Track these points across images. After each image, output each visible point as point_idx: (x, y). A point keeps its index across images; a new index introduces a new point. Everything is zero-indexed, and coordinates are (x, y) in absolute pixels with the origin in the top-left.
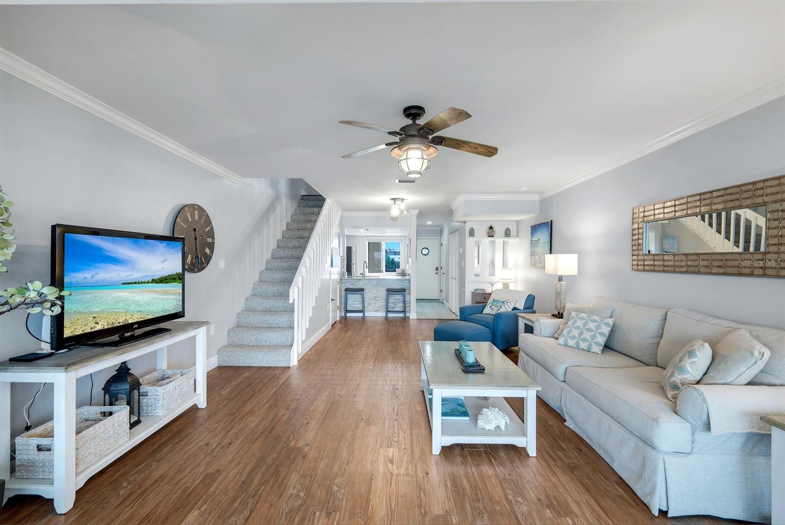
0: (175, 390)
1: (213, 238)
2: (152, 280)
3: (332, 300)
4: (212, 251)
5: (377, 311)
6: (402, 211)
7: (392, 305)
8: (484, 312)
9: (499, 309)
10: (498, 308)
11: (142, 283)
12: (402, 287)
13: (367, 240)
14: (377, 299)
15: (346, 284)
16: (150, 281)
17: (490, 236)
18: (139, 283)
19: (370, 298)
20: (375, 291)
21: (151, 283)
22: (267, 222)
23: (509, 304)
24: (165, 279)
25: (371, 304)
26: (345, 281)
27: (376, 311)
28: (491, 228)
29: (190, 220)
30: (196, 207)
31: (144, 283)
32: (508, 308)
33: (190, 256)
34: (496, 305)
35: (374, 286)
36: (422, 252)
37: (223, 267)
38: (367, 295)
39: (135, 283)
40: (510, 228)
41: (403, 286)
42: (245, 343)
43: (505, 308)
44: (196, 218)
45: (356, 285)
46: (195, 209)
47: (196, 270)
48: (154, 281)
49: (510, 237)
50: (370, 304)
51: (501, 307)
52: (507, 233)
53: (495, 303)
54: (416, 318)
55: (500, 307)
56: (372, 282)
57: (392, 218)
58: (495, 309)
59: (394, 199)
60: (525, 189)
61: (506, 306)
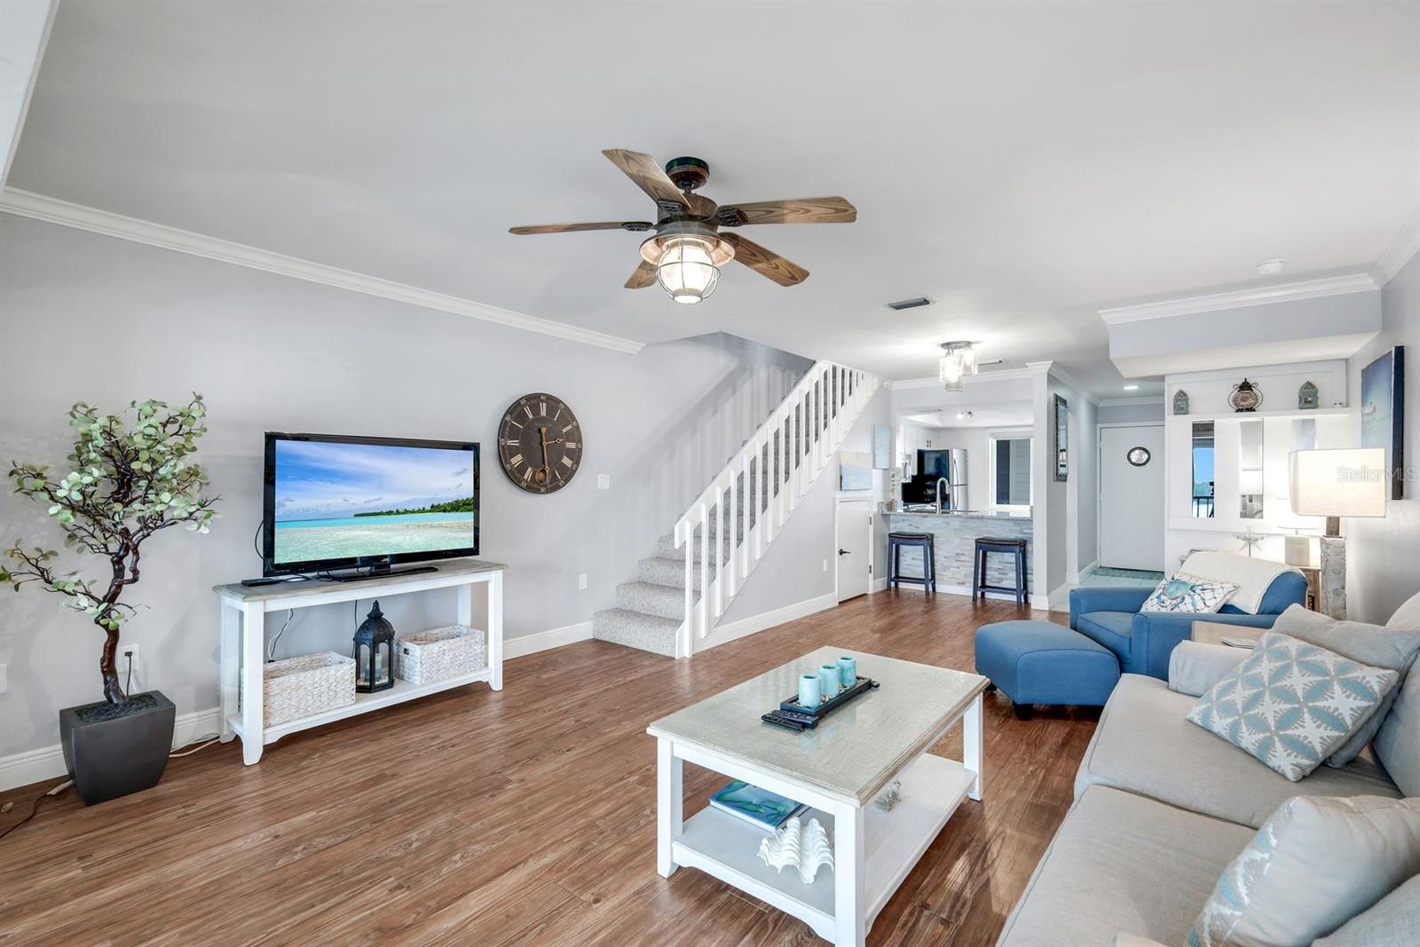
0: (444, 654)
1: (580, 441)
2: (432, 506)
3: (841, 552)
4: (577, 462)
5: (963, 584)
6: (967, 368)
7: (996, 574)
8: (1143, 610)
9: (1176, 605)
10: (1174, 602)
11: (406, 512)
12: (1020, 536)
13: (992, 435)
14: (962, 558)
15: (898, 525)
16: (428, 508)
17: (1241, 410)
18: (398, 513)
19: (947, 555)
20: (957, 541)
21: (430, 511)
22: (715, 412)
23: (1208, 595)
24: (464, 504)
25: (948, 568)
26: (895, 517)
27: (959, 583)
28: (1246, 386)
29: (531, 417)
30: (542, 398)
31: (413, 512)
32: (1200, 605)
33: (530, 469)
34: (1171, 594)
35: (956, 530)
36: (1129, 459)
37: (606, 486)
38: (940, 550)
39: (390, 513)
40: (1313, 383)
41: (1020, 533)
42: (635, 609)
43: (1194, 604)
44: (543, 413)
45: (918, 527)
46: (542, 401)
47: (543, 490)
48: (435, 509)
49: (1316, 407)
50: (946, 568)
51: (1183, 599)
52: (1308, 398)
53: (1172, 589)
54: (1047, 609)
55: (1179, 600)
56: (951, 523)
57: (948, 386)
58: (1168, 602)
59: (947, 345)
60: (1273, 267)
61: (1197, 598)
